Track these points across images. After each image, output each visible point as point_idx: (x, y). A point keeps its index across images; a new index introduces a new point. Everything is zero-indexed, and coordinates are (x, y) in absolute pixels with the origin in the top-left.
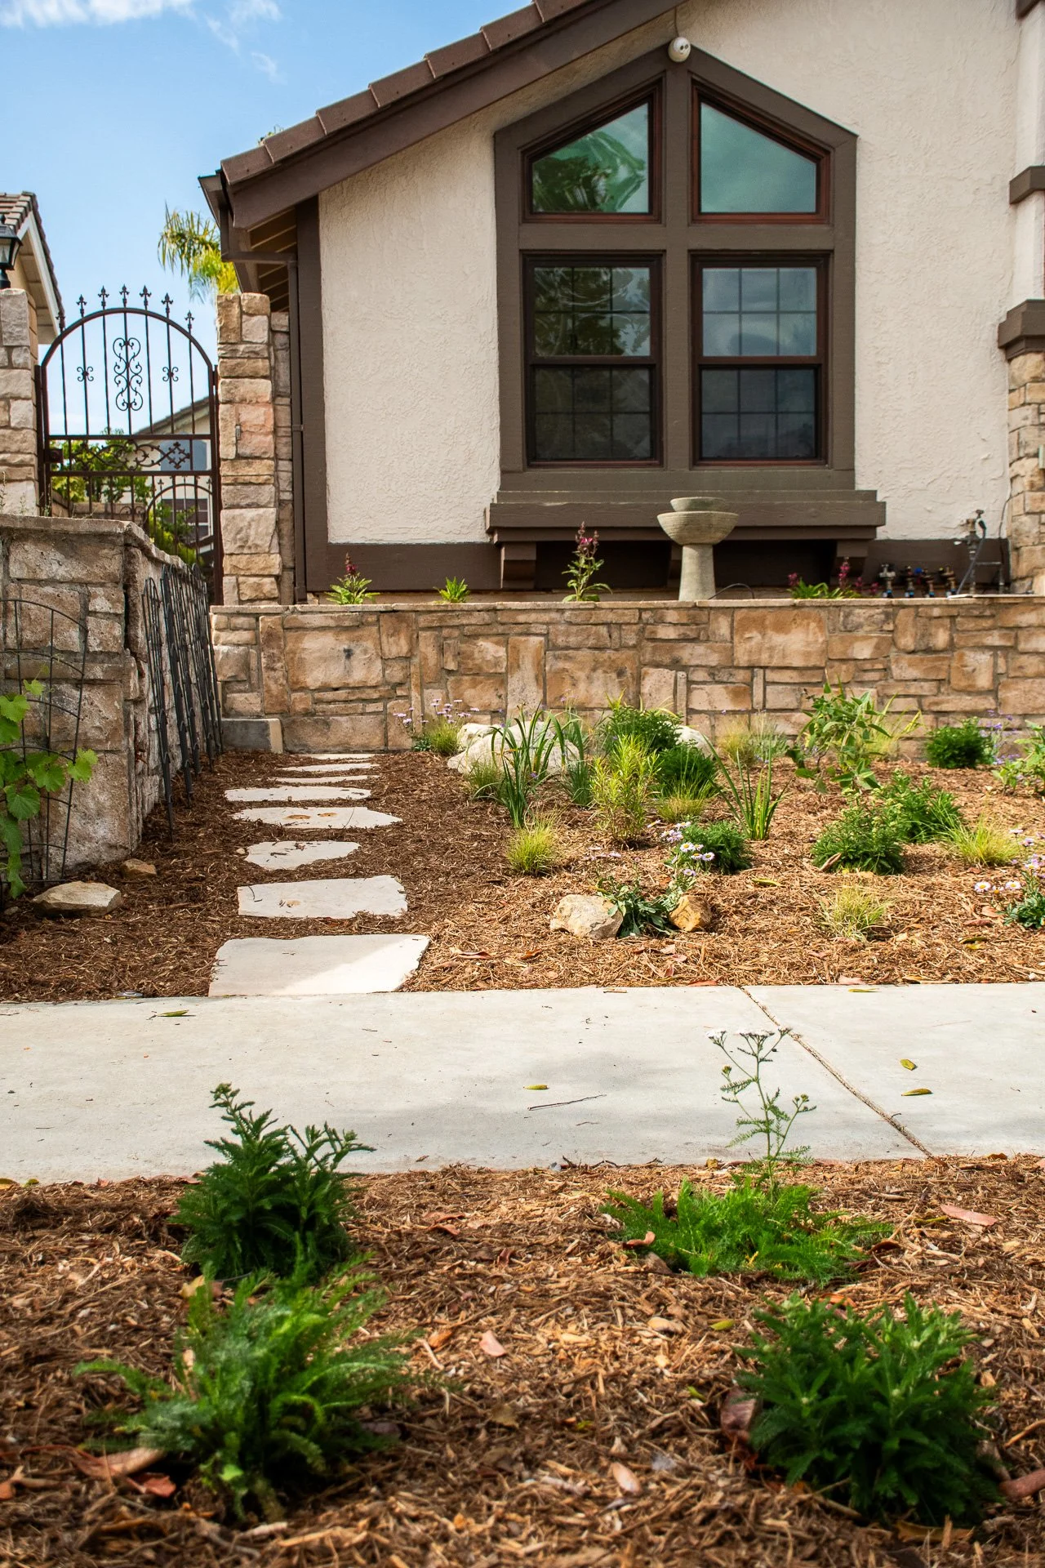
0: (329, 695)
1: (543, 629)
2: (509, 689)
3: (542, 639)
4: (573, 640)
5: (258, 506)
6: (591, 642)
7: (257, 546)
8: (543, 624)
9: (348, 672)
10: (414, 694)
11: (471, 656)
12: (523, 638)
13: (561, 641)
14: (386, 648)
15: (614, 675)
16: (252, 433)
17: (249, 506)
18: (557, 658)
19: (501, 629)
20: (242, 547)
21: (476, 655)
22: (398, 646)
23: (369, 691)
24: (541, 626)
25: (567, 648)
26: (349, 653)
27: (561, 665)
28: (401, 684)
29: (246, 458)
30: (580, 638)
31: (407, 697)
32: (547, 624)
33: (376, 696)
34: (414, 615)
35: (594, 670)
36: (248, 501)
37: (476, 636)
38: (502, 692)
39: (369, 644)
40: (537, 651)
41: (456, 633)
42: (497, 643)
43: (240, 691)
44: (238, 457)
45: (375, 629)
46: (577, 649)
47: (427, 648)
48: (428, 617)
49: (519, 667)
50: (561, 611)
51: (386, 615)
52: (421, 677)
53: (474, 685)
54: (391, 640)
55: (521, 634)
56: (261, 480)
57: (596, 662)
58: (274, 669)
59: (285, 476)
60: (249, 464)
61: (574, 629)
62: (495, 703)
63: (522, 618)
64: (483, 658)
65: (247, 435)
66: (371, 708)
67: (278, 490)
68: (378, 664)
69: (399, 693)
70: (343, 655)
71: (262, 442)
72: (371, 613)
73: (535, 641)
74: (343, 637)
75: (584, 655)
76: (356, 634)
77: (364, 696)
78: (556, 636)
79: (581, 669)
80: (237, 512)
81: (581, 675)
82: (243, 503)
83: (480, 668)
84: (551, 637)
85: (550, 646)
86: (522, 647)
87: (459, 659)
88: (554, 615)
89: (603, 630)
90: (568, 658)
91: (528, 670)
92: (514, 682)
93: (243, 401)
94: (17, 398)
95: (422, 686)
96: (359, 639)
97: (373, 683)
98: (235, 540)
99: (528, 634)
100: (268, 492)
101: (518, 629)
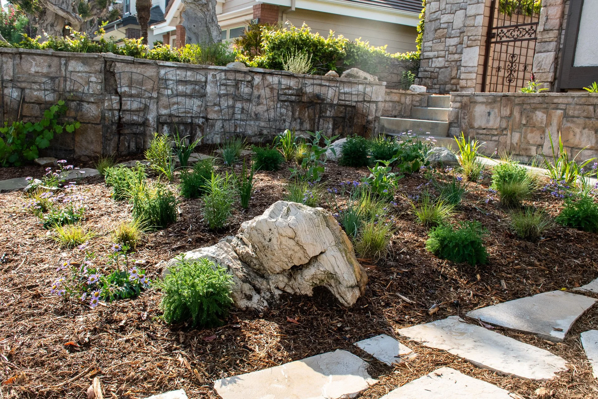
0: (481, 132)
1: (563, 106)
2: (546, 135)
3: (562, 111)
4: (576, 113)
5: (548, 52)
6: (585, 114)
7: (545, 69)
8: (564, 104)
9: (488, 121)
10: (509, 134)
11: (532, 118)
12: (554, 111)
13: (571, 113)
14: (502, 113)
15: (593, 132)
16: (551, 19)
17: (544, 52)
18: (567, 121)
19: (545, 106)
20: (539, 69)
21: (534, 118)
22: (506, 112)
23: (494, 131)
24: (563, 105)
25: (573, 117)
26: (489, 114)
27: (569, 125)
28: (505, 129)
29: (547, 30)
30: (580, 112)
31: (507, 135)
32: (567, 104)
33: (496, 133)
34: (513, 98)
35: (584, 128)
36: (544, 49)
37: (535, 109)
38: (543, 136)
39: (496, 110)
40: (560, 117)
41: (528, 107)
42: (544, 112)
43: (455, 127)
44: (544, 30)
45: (499, 104)
46: (578, 117)
47: (516, 114)
48: (519, 99)
49: (551, 124)
50: (573, 97)
51: (504, 98)
52: (512, 126)
53: (532, 132)
54: (505, 108)
55: (553, 109)
56: (551, 39)
57: (585, 124)
58: (464, 119)
59: (563, 37)
60: (548, 33)
61: (578, 107)
62: (539, 141)
63: (556, 101)
64: (536, 120)
65: (549, 20)
66: (494, 138)
67: (559, 43)
68: (499, 119)
69: (504, 132)
70: (487, 114)
71: (555, 22)
72: (499, 96)
73: (559, 112)
74: (488, 107)
75: (581, 121)
76: (493, 105)
77: (492, 133)
78: (569, 110)
79: (578, 128)
80: (540, 54)
81: (578, 131)
82: (543, 50)
83: (535, 124)
84: (567, 111)
85: (566, 116)
86: (553, 115)
87: (528, 119)
88: (570, 100)
89: (591, 108)
90: (573, 122)
91: (554, 127)
92: (548, 132)
93: (550, 5)
94: (478, 15)
95: (512, 131)
96: (493, 108)
97: (495, 128)
98: (537, 66)
99: (557, 109)
100: (553, 45)
101: (553, 106)
